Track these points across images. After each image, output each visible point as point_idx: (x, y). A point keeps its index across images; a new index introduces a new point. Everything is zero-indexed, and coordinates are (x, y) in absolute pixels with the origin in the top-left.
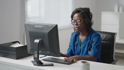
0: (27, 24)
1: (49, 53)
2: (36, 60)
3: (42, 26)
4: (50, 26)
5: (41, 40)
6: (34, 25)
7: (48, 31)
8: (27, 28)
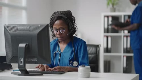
0: (8, 27)
1: (36, 60)
2: (20, 69)
3: (28, 27)
4: (39, 25)
5: (27, 44)
6: (18, 26)
7: (36, 32)
8: (7, 31)
